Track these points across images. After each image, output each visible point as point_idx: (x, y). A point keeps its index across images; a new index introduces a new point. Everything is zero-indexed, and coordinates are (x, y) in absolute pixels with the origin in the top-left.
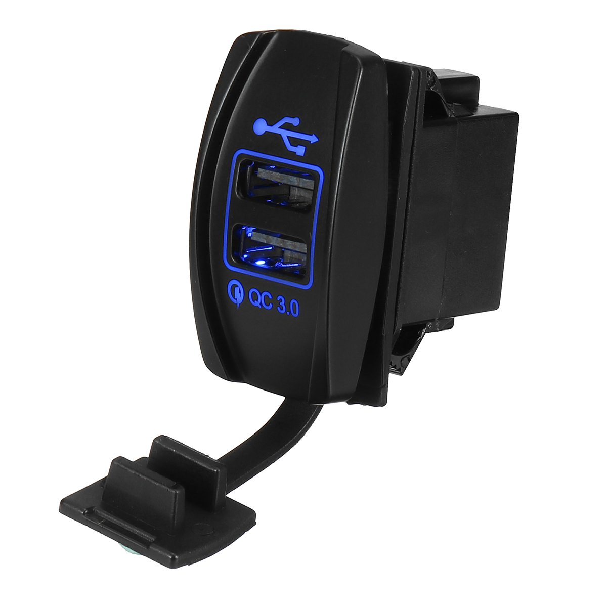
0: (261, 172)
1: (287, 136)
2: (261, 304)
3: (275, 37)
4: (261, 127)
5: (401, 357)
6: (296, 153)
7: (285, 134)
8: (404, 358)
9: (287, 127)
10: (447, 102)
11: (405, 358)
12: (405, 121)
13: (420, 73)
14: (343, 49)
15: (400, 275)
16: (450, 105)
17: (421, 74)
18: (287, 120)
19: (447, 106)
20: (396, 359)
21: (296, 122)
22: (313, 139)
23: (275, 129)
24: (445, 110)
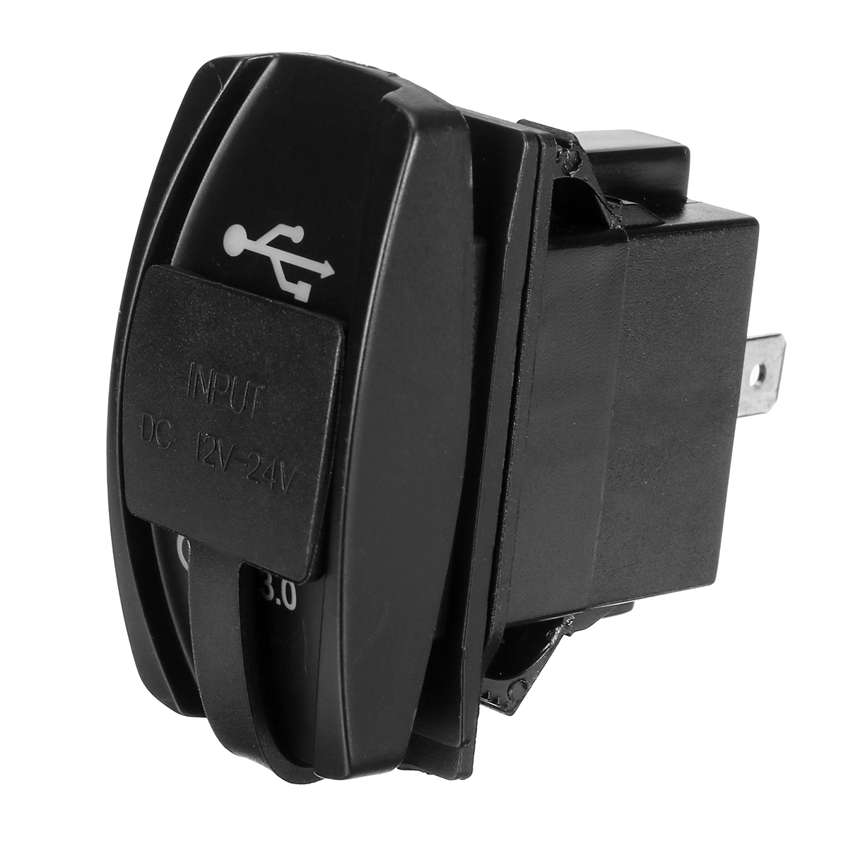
1: (281, 262)
3: (272, 65)
4: (236, 241)
5: (509, 682)
6: (294, 295)
7: (278, 257)
8: (514, 683)
9: (282, 243)
10: (608, 199)
11: (516, 685)
12: (509, 239)
13: (540, 147)
14: (384, 97)
15: (499, 534)
16: (614, 204)
17: (544, 148)
18: (282, 230)
19: (606, 208)
20: (498, 687)
21: (297, 234)
22: (325, 270)
23: (261, 246)
24: (603, 215)
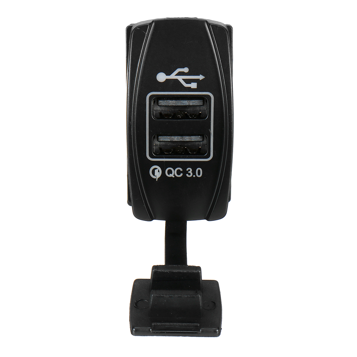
0: (161, 102)
1: (182, 79)
2: (174, 175)
4: (161, 77)
6: (191, 87)
7: (180, 78)
9: (180, 74)
18: (179, 70)
21: (186, 70)
22: (201, 77)
